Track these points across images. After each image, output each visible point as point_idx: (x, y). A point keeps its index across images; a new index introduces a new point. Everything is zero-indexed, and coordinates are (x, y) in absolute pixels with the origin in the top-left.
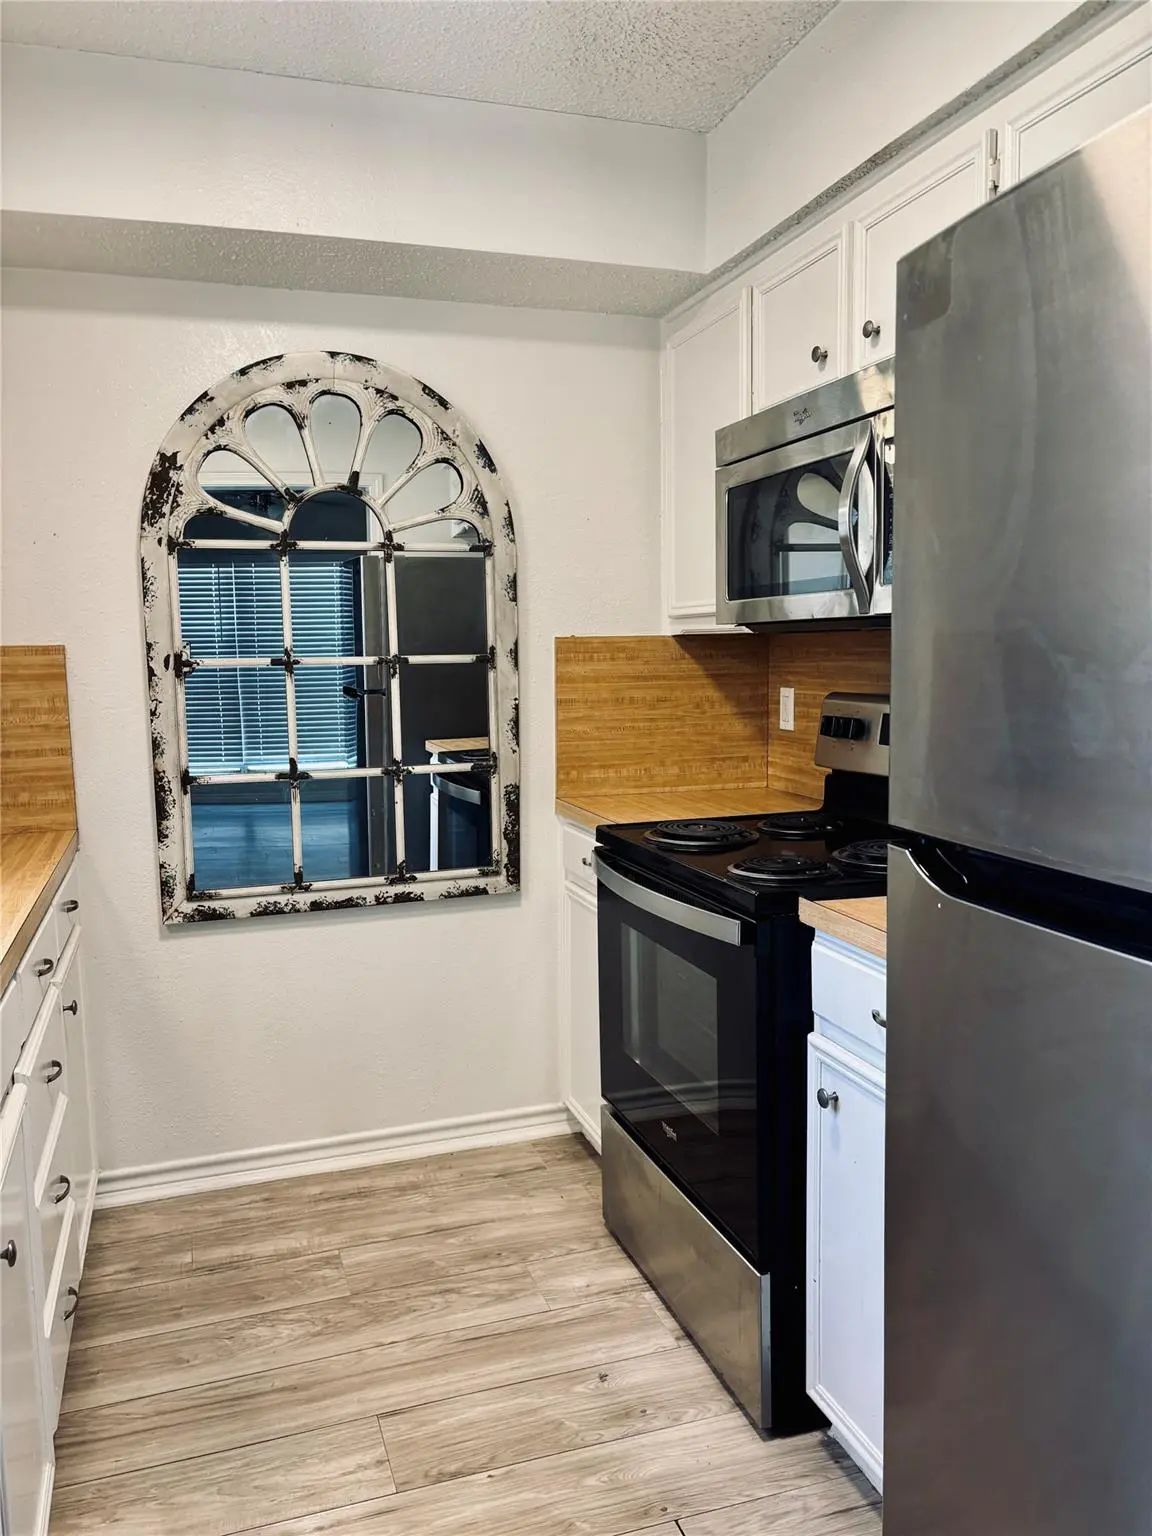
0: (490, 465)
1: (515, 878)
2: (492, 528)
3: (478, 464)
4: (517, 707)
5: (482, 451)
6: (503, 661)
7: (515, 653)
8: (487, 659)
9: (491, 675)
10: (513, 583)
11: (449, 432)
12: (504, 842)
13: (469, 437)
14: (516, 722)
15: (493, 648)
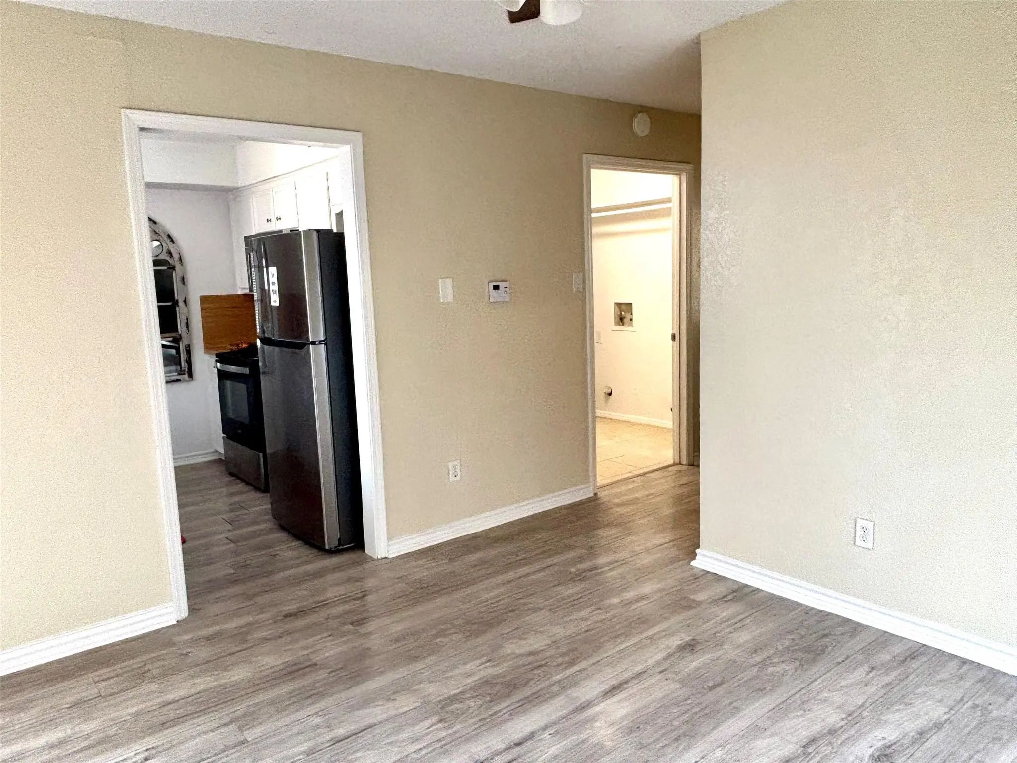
0: (172, 241)
1: (191, 375)
2: (175, 262)
3: (168, 241)
4: (187, 319)
5: (169, 237)
6: (181, 304)
7: (185, 301)
8: (176, 303)
9: (177, 309)
10: (183, 279)
11: (157, 232)
12: (186, 364)
13: (164, 233)
14: (187, 324)
15: (177, 300)
